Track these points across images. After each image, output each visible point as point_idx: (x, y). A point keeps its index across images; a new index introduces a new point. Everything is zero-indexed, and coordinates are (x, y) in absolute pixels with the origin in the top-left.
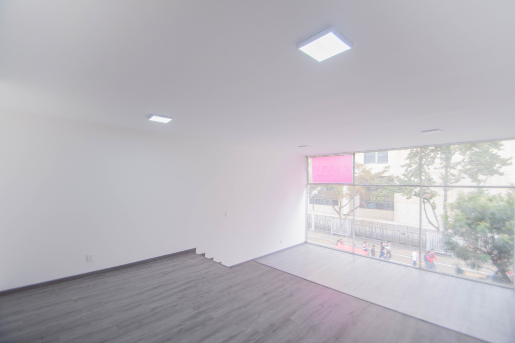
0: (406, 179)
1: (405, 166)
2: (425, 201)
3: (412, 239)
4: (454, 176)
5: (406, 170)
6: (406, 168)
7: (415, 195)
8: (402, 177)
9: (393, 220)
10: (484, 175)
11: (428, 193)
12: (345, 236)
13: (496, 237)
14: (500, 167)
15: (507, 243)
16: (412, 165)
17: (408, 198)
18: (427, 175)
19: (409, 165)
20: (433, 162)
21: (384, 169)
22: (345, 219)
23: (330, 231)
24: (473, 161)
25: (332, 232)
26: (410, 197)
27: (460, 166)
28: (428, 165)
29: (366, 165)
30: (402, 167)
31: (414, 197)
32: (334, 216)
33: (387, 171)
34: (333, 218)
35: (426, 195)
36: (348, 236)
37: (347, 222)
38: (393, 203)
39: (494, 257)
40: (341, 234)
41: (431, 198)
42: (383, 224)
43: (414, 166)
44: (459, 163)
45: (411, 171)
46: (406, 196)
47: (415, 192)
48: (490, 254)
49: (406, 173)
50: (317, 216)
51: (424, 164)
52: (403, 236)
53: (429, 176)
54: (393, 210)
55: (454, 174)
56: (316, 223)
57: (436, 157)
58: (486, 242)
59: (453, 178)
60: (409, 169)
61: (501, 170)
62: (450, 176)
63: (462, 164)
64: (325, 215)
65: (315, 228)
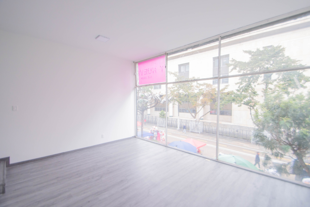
0: (239, 93)
1: (238, 83)
2: (251, 108)
3: (243, 134)
4: (271, 89)
5: (239, 87)
6: (239, 85)
7: (244, 104)
8: (236, 92)
9: (231, 122)
10: (292, 88)
11: (253, 102)
12: (199, 133)
13: (297, 131)
14: (304, 83)
15: (306, 136)
16: (243, 83)
17: (239, 106)
18: (252, 90)
19: (241, 83)
20: (257, 80)
21: (224, 87)
22: (199, 122)
23: (189, 130)
24: (285, 78)
25: (190, 130)
26: (240, 106)
27: (276, 82)
28: (254, 83)
29: (214, 85)
30: (236, 84)
31: (243, 105)
32: (192, 120)
33: (226, 88)
34: (192, 121)
35: (251, 103)
36: (201, 133)
37: (200, 123)
38: (231, 111)
39: (295, 147)
40: (196, 132)
41: (254, 105)
42: (224, 125)
43: (244, 84)
44: (275, 80)
45: (242, 87)
46: (237, 105)
47: (244, 102)
48: (291, 145)
49: (239, 89)
50: (181, 120)
51: (251, 82)
52: (237, 132)
53: (254, 90)
54: (231, 115)
55: (271, 88)
56: (181, 125)
57: (259, 76)
58: (288, 135)
59: (270, 90)
60: (241, 86)
61: (305, 85)
62: (268, 90)
63: (278, 81)
64: (186, 119)
65: (180, 128)
